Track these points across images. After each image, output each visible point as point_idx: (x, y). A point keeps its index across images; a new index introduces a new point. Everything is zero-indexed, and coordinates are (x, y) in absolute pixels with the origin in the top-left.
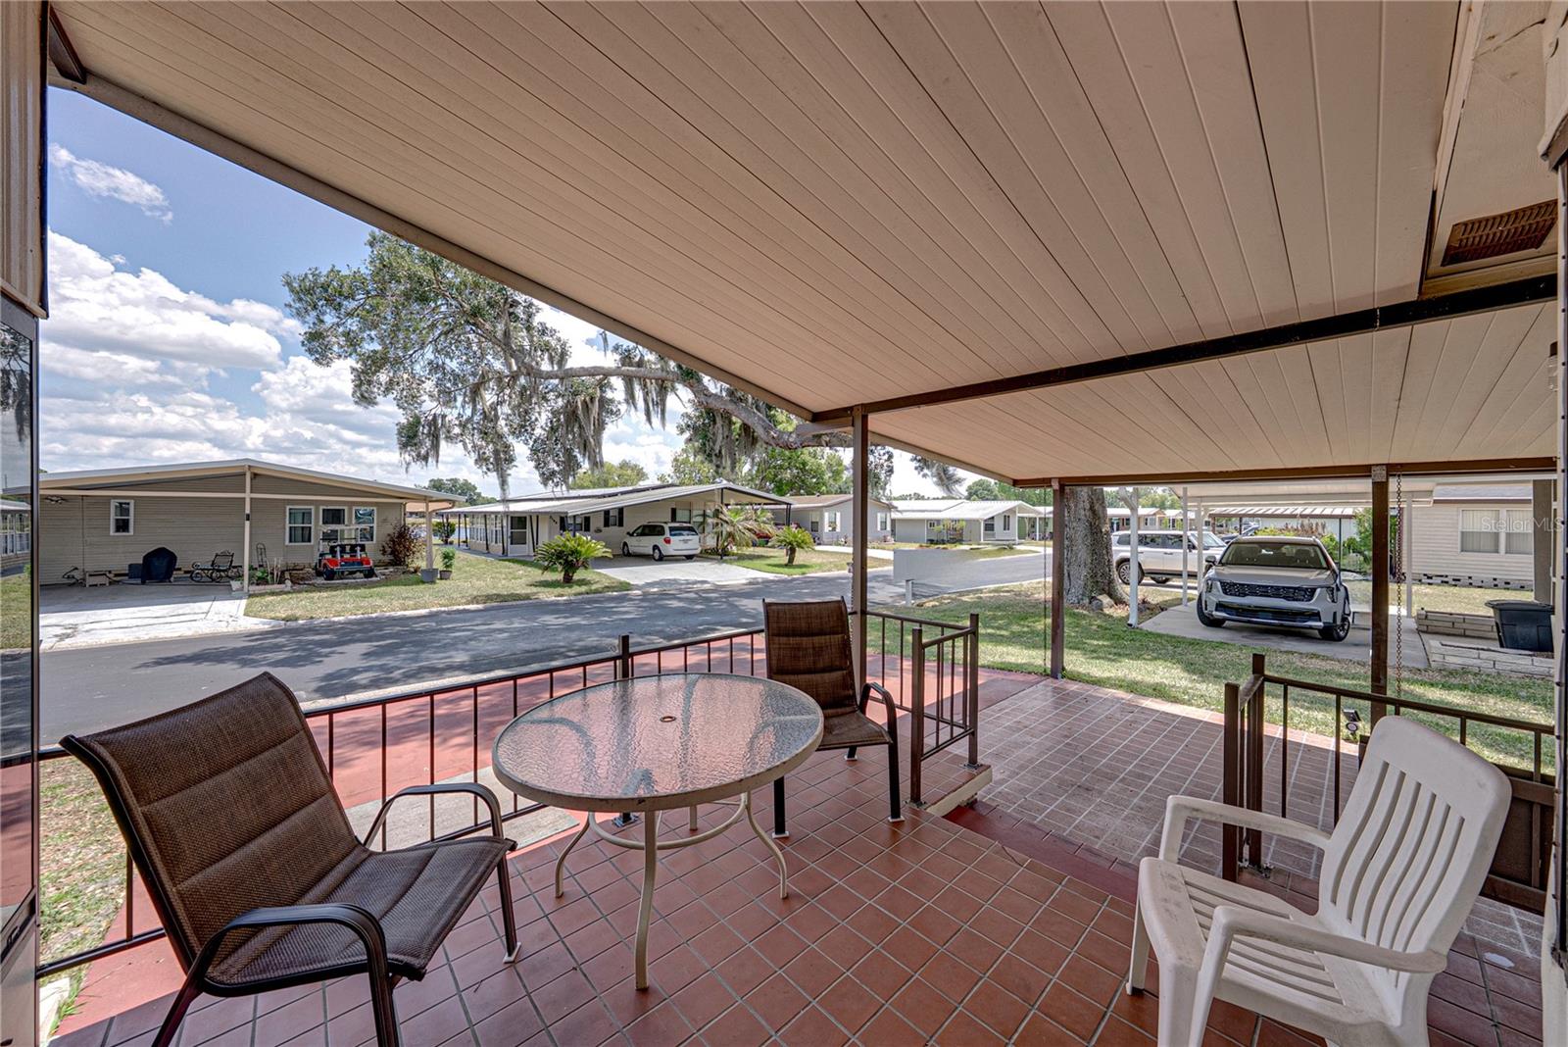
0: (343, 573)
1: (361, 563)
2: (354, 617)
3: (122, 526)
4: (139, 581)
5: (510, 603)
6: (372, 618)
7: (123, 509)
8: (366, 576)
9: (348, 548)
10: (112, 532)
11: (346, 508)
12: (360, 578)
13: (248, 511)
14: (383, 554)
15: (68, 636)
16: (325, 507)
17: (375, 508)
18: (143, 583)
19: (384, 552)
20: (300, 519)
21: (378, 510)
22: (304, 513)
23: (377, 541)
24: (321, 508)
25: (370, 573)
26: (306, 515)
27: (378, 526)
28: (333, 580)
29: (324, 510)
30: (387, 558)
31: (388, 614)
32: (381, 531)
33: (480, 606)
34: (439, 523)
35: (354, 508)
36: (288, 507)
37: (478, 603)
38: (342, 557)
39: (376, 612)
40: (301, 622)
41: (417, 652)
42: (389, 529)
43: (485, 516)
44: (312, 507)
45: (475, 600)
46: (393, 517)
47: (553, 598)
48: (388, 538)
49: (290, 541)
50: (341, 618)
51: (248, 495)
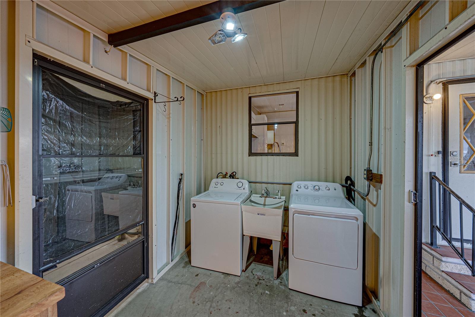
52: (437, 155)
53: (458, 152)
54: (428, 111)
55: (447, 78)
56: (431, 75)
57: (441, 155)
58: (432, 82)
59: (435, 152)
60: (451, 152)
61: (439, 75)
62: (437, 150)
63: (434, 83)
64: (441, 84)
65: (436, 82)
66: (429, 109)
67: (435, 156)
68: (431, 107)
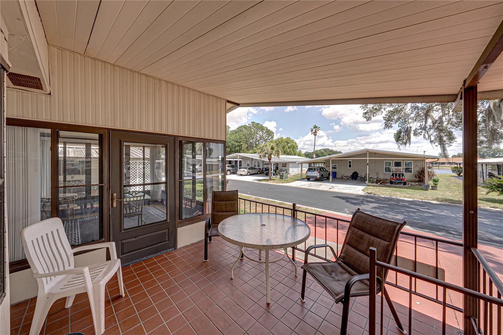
0: (395, 182)
1: (401, 180)
2: (387, 196)
3: (350, 166)
4: (351, 179)
5: (456, 205)
6: (392, 198)
7: (350, 162)
8: (404, 185)
9: (398, 175)
10: (348, 167)
11: (402, 161)
12: (402, 185)
13: (368, 163)
14: (416, 178)
15: (331, 188)
16: (395, 161)
17: (412, 162)
18: (352, 179)
19: (416, 177)
20: (388, 165)
21: (413, 162)
22: (389, 163)
23: (413, 173)
24: (394, 161)
25: (405, 184)
26: (390, 163)
27: (414, 168)
28: (392, 184)
29: (395, 162)
30: (417, 179)
31: (398, 198)
32: (415, 169)
33: (438, 203)
34: (455, 167)
35: (405, 161)
36: (385, 161)
37: (438, 201)
38: (396, 177)
39: (394, 196)
40: (372, 195)
41: (388, 211)
42: (418, 169)
43: (482, 164)
44: (391, 161)
45: (437, 199)
46: (420, 165)
47: (489, 208)
48: (418, 172)
49: (385, 171)
50: (383, 196)
51: (368, 158)
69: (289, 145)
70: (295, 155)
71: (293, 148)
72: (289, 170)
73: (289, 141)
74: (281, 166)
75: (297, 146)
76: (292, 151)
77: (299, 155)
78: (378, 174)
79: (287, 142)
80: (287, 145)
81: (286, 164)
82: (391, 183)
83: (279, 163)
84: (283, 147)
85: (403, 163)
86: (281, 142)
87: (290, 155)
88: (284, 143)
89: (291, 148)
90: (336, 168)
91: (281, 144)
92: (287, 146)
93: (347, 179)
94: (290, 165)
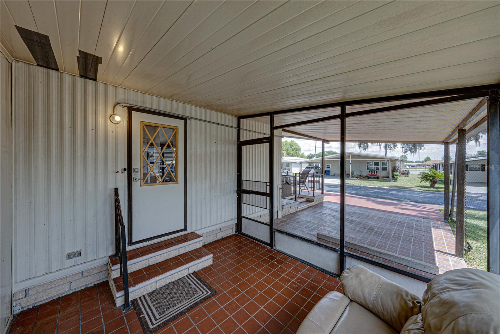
0: (371, 177)
1: (375, 175)
2: (358, 185)
5: (399, 189)
9: (373, 172)
13: (350, 163)
16: (375, 162)
23: (388, 171)
25: (377, 178)
31: (365, 186)
33: (389, 188)
35: (382, 162)
36: (367, 162)
38: (371, 173)
39: (363, 185)
40: (349, 184)
44: (372, 162)
50: (355, 185)
51: (351, 159)
52: (123, 171)
53: (139, 169)
54: (115, 131)
55: (130, 104)
56: (118, 97)
57: (126, 172)
58: (118, 104)
59: (121, 169)
60: (133, 169)
61: (125, 99)
62: (124, 167)
63: (120, 106)
64: (126, 108)
65: (122, 105)
66: (116, 129)
67: (122, 172)
68: (117, 127)
69: (293, 147)
70: (298, 156)
71: (296, 150)
72: (291, 169)
73: (293, 144)
74: (285, 165)
75: (300, 149)
76: (295, 153)
77: (302, 157)
78: (362, 172)
79: (291, 145)
80: (291, 147)
81: (289, 164)
82: (369, 178)
83: (283, 163)
84: (287, 149)
85: (380, 163)
86: (285, 145)
87: (294, 157)
88: (288, 146)
89: (295, 150)
90: (330, 167)
91: (285, 146)
92: (290, 149)
93: (338, 176)
94: (293, 164)
